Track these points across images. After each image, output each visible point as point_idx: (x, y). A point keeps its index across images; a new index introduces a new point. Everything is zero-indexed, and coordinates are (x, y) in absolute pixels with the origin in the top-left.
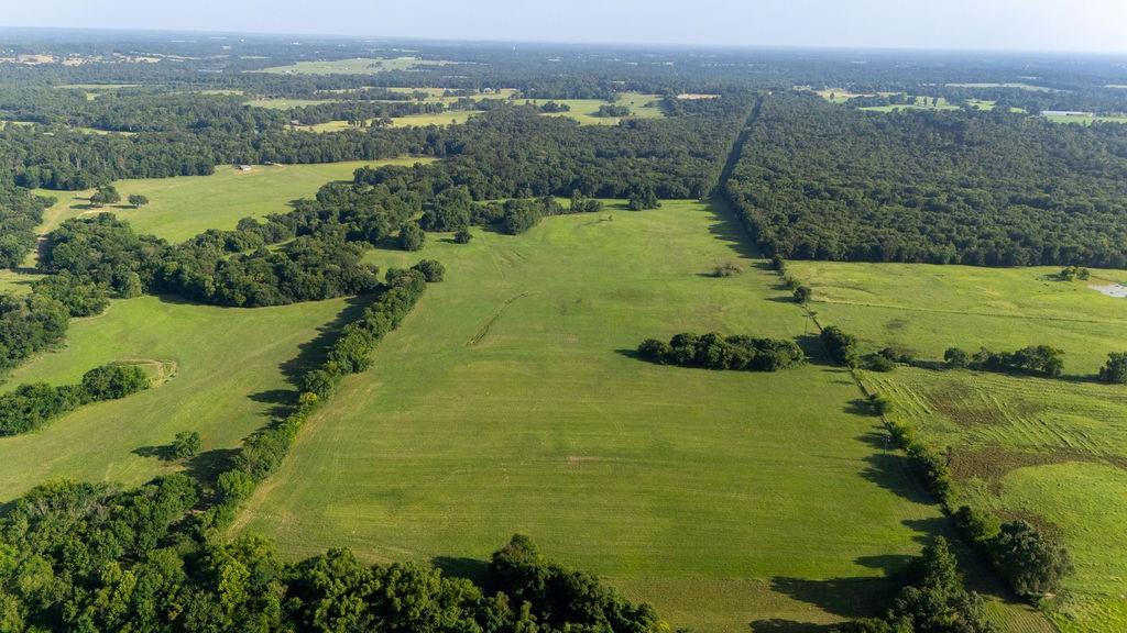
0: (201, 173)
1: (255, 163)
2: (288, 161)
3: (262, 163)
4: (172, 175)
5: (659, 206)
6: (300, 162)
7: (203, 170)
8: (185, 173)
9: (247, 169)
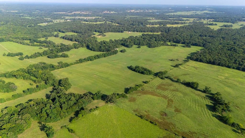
0: (121, 32)
1: (132, 31)
2: (138, 32)
3: (133, 31)
4: (117, 32)
5: (191, 47)
6: (139, 32)
7: (122, 32)
8: (119, 32)
9: (130, 32)
